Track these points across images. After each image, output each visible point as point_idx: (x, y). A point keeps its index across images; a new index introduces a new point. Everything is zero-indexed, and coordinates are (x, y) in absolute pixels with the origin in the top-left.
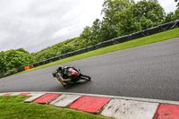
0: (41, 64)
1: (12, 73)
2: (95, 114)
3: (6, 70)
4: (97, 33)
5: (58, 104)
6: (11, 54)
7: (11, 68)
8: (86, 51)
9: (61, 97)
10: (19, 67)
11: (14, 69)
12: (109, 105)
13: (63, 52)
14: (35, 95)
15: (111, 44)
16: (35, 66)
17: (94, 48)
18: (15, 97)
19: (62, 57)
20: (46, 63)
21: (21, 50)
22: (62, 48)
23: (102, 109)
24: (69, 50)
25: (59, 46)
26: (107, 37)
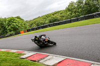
0: (33, 29)
1: (11, 35)
3: (7, 32)
4: (81, 8)
6: (11, 20)
7: (11, 31)
8: (70, 22)
9: (48, 57)
10: (17, 31)
13: (50, 22)
14: (28, 54)
15: (93, 17)
16: (28, 31)
17: (77, 20)
18: (13, 53)
19: (50, 26)
20: (36, 29)
21: (18, 18)
22: (50, 18)
24: (55, 20)
25: (47, 16)
26: (89, 12)
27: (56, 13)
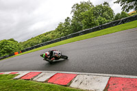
0: (27, 50)
1: (5, 57)
2: (66, 86)
5: (39, 80)
6: (5, 43)
7: (4, 53)
8: (60, 40)
10: (10, 53)
11: (6, 54)
12: (76, 79)
13: (43, 41)
14: (22, 74)
15: (78, 35)
16: (22, 51)
17: (66, 38)
18: (7, 75)
19: (43, 45)
20: (30, 49)
21: (12, 40)
22: (42, 38)
23: (71, 82)
24: (48, 40)
25: (40, 36)
26: (76, 30)
27: (47, 33)
